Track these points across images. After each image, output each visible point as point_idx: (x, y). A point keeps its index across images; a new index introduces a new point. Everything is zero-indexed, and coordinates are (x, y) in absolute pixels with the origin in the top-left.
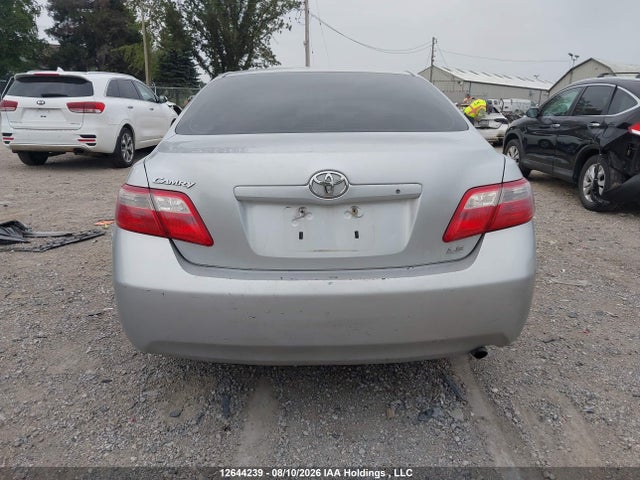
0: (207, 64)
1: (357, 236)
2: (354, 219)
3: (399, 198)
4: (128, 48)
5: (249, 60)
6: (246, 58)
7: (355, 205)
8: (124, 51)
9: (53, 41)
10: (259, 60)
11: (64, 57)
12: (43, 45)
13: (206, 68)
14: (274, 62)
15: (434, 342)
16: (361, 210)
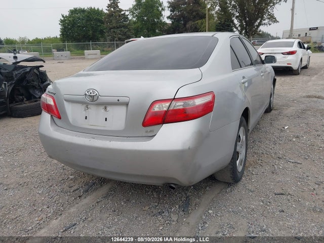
0: (237, 26)
1: (106, 120)
2: (105, 112)
3: (118, 103)
4: (200, 21)
5: (261, 21)
6: (259, 21)
7: (106, 105)
8: (198, 23)
9: (169, 22)
10: (266, 21)
11: (173, 28)
12: (165, 24)
13: (237, 28)
14: (276, 21)
15: (138, 175)
16: (108, 108)
